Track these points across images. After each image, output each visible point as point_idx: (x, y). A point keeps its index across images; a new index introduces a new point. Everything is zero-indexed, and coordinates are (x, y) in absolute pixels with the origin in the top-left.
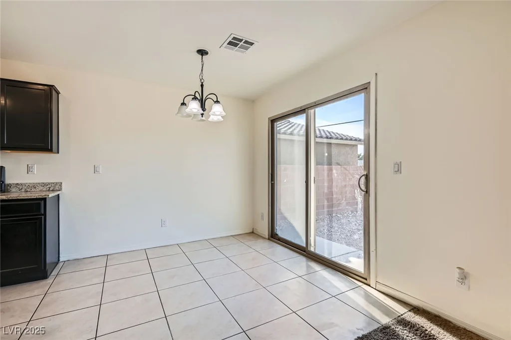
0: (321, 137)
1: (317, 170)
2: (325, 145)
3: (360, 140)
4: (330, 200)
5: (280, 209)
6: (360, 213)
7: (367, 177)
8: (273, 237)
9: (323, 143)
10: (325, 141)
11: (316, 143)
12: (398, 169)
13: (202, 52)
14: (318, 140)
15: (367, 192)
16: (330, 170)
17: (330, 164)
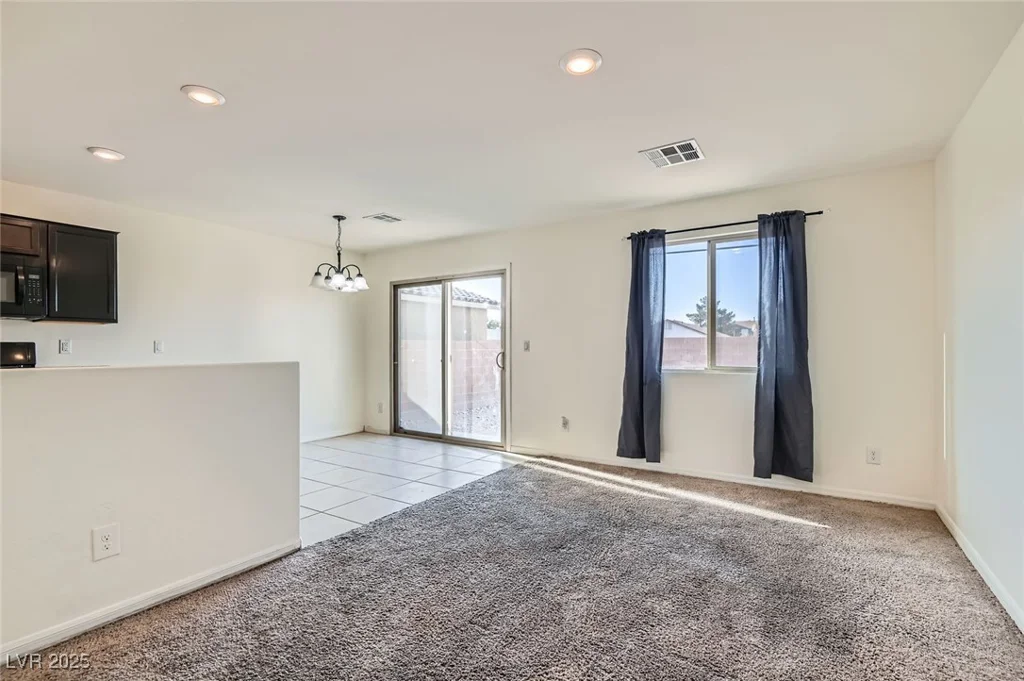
0: (459, 299)
1: (454, 346)
2: (464, 311)
3: (496, 303)
4: (469, 379)
5: (406, 395)
6: (498, 388)
7: (504, 354)
8: (397, 430)
9: (462, 307)
10: (465, 304)
11: (453, 307)
12: (527, 348)
13: (340, 218)
14: (455, 303)
15: (503, 368)
16: (469, 347)
17: (469, 338)
